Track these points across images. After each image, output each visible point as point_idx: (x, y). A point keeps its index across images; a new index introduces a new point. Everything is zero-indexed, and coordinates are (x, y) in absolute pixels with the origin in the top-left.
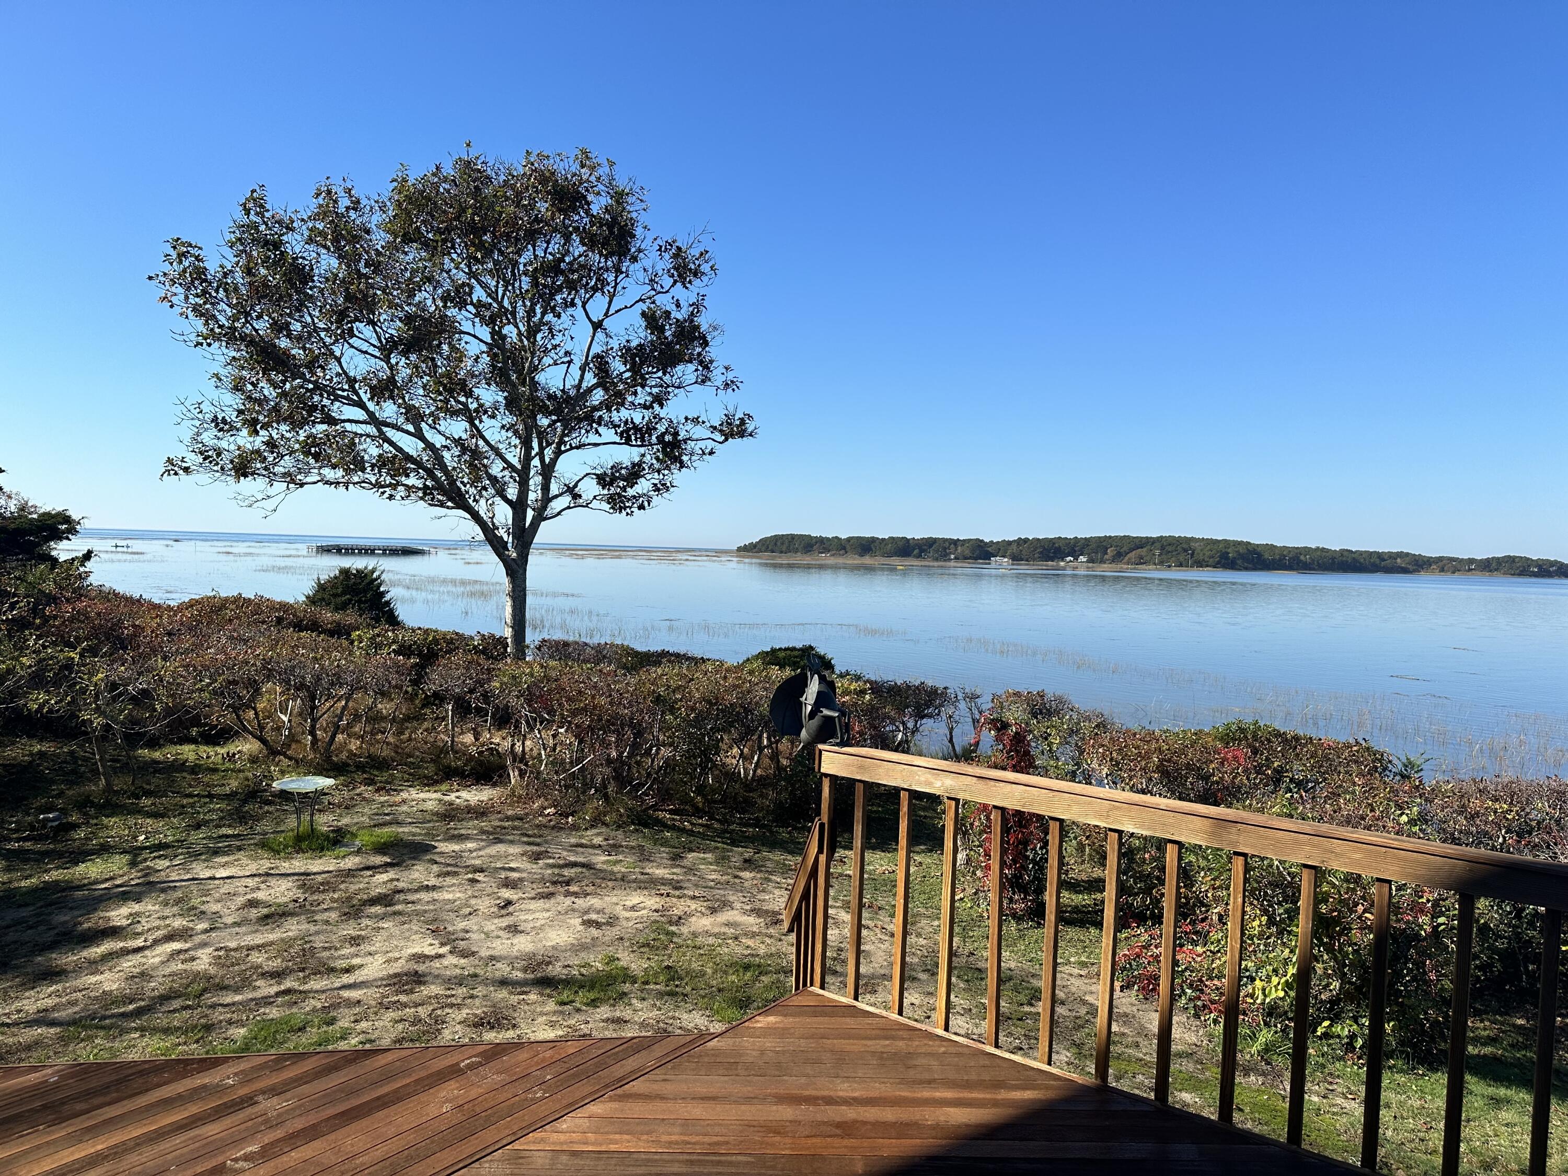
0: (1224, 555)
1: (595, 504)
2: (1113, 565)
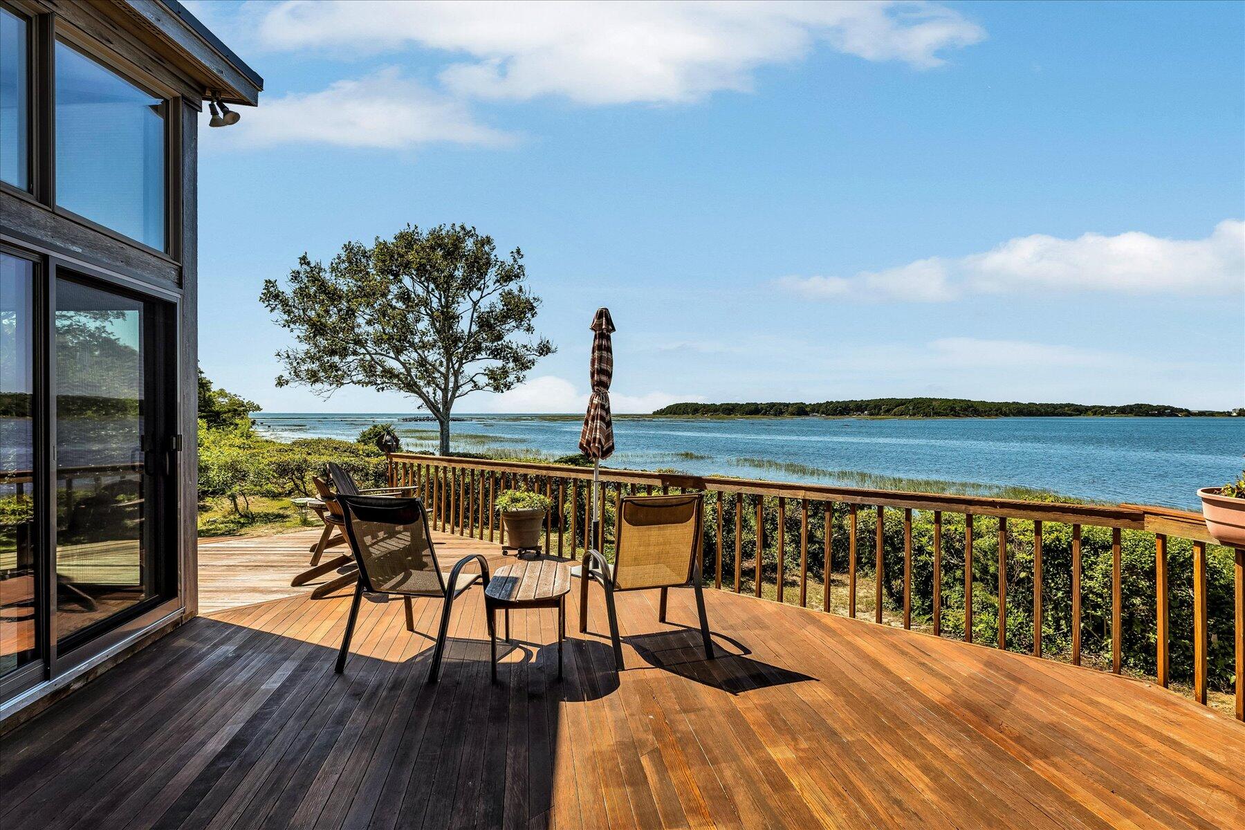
2: (884, 416)
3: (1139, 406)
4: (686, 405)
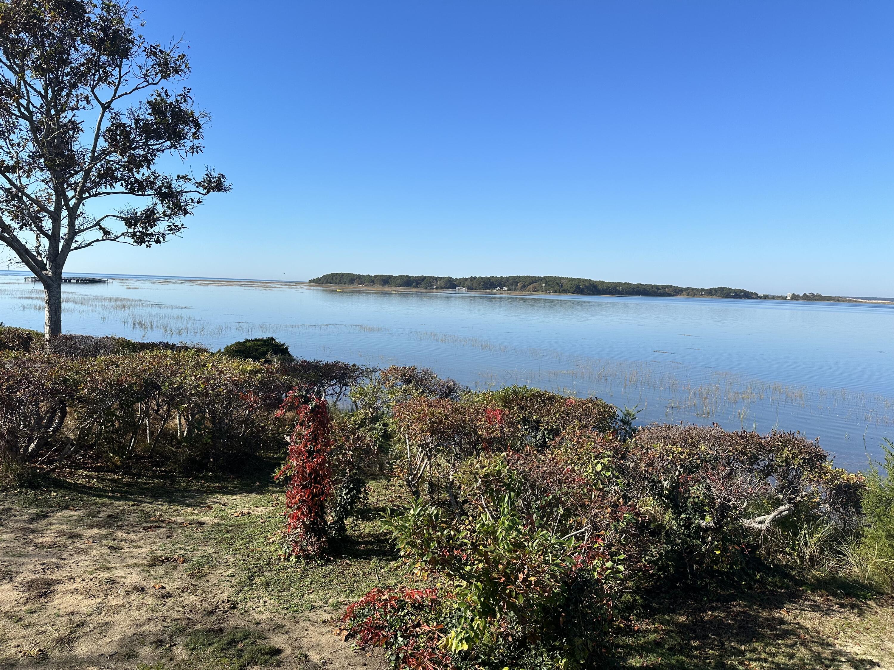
0: (578, 287)
1: (122, 239)
2: (521, 292)
3: (722, 289)
4: (342, 275)
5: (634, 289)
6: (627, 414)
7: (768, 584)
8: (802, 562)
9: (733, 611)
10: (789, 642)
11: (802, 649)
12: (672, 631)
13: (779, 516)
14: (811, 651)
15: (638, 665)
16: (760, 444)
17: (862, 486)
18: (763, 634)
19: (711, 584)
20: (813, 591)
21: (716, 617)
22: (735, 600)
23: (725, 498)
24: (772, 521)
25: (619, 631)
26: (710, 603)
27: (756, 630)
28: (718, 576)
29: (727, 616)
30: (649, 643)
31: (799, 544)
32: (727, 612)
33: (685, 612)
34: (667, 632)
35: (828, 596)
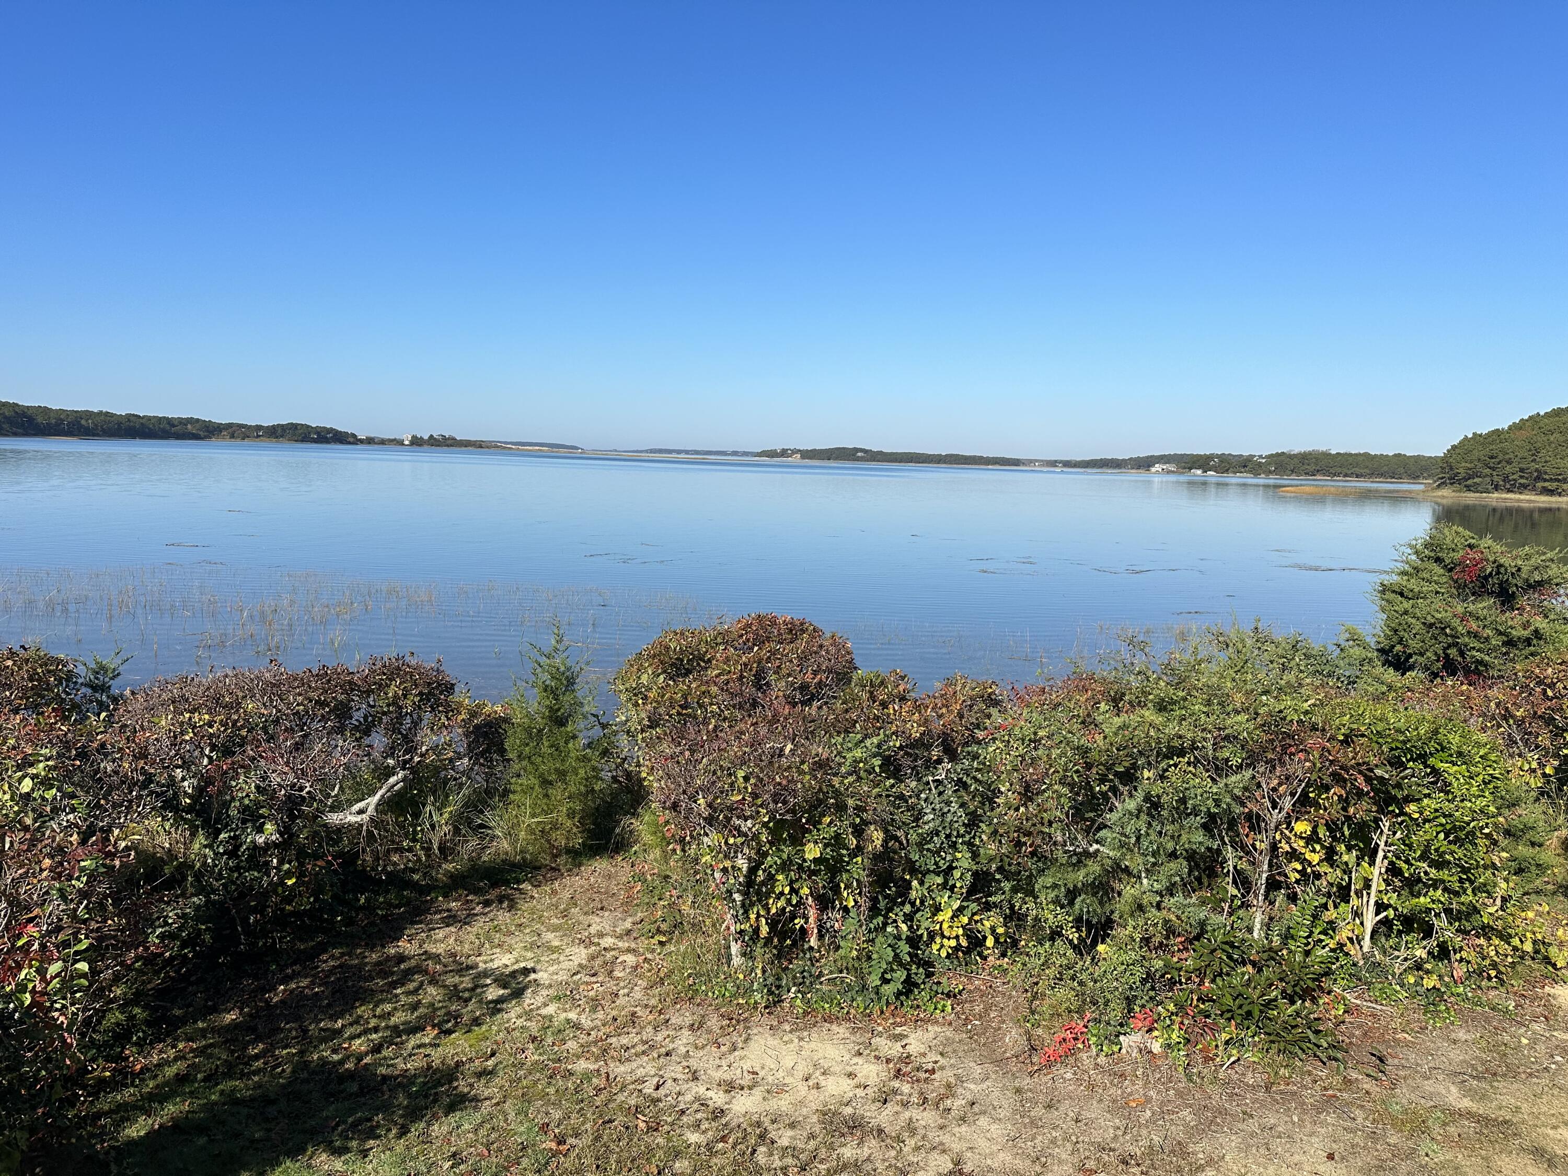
5: (119, 424)
6: (101, 669)
7: (379, 908)
8: (428, 856)
9: (323, 970)
10: (412, 986)
11: (432, 990)
12: (211, 1045)
13: (389, 794)
14: (445, 986)
15: (142, 1133)
16: (350, 683)
17: (506, 720)
18: (372, 990)
19: (282, 940)
20: (445, 896)
21: (292, 991)
22: (325, 951)
23: (293, 786)
24: (378, 805)
25: (102, 1085)
26: (281, 970)
27: (361, 987)
28: (296, 921)
29: (313, 983)
30: (166, 1083)
31: (422, 830)
32: (313, 976)
33: (237, 1002)
34: (200, 1052)
35: (467, 896)
